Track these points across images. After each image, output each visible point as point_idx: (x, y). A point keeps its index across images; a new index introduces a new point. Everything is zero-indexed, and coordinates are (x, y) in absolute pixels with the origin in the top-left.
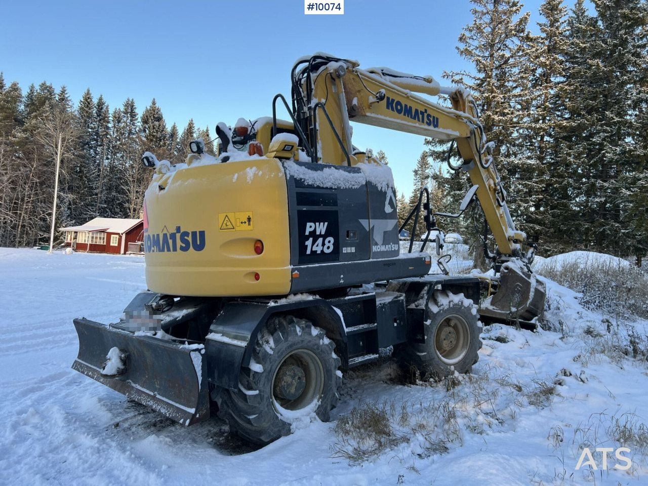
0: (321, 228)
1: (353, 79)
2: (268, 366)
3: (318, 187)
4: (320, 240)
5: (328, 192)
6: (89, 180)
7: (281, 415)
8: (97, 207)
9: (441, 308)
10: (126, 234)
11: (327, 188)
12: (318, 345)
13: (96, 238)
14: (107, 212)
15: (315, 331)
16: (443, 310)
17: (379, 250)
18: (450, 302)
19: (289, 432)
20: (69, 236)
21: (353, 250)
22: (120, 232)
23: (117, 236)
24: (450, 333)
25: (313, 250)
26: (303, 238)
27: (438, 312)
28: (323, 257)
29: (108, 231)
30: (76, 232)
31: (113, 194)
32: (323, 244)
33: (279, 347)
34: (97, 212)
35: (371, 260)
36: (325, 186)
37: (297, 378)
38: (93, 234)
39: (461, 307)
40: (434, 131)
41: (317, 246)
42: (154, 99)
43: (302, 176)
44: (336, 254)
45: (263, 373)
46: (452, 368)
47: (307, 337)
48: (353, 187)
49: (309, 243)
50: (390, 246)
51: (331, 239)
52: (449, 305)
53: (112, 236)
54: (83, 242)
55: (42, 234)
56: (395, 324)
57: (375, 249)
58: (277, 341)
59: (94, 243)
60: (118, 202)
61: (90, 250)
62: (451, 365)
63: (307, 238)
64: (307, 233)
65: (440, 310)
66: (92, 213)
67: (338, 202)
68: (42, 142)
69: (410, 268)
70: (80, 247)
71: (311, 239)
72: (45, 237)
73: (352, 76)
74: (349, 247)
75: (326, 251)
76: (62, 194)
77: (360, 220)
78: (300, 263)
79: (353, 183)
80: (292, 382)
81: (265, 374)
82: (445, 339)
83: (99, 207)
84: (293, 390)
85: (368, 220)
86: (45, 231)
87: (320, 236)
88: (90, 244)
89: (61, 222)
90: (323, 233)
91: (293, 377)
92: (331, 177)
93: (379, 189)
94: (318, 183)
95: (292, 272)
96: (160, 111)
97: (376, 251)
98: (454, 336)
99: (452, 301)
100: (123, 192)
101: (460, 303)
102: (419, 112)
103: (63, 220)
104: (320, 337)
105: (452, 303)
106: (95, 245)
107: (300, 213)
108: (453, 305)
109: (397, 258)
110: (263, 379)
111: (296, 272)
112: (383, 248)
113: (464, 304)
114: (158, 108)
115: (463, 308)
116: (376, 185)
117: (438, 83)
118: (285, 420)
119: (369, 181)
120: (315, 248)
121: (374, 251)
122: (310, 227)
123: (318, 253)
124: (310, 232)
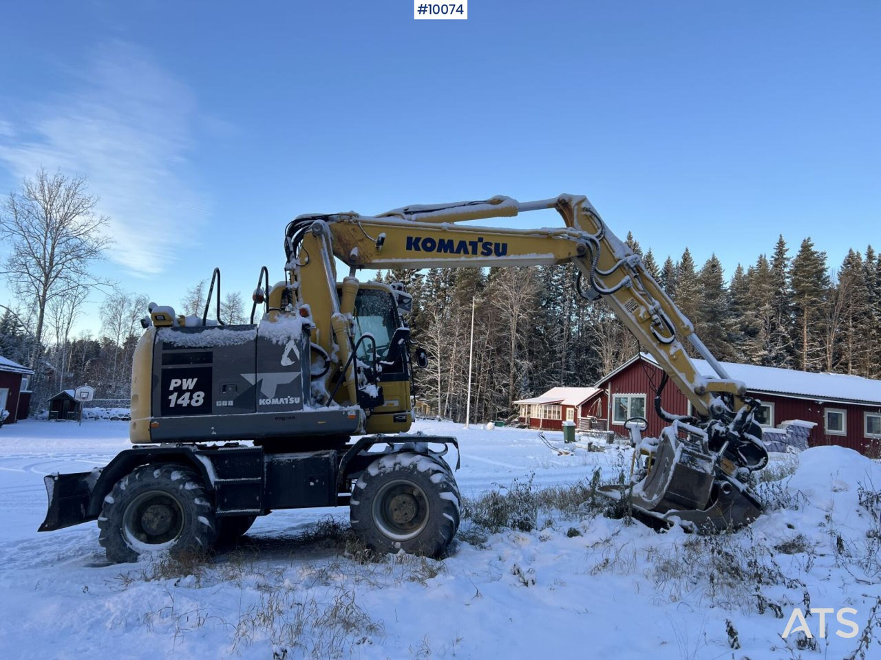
0: (190, 383)
1: (353, 229)
2: (119, 500)
3: (190, 347)
4: (187, 395)
5: (202, 351)
6: (552, 343)
7: (131, 544)
8: (562, 375)
9: (383, 470)
10: (582, 406)
11: (200, 347)
12: (177, 490)
13: (550, 412)
14: (576, 380)
15: (176, 476)
16: (384, 473)
17: (268, 404)
18: (395, 465)
19: (135, 560)
20: (524, 409)
21: (231, 403)
22: (575, 404)
23: (573, 409)
24: (404, 503)
25: (178, 403)
26: (166, 393)
27: (377, 475)
28: (190, 410)
29: (563, 403)
30: (529, 405)
31: (582, 357)
32: (191, 398)
33: (132, 485)
34: (562, 380)
35: (257, 413)
36: (198, 346)
37: (159, 517)
38: (546, 406)
39: (412, 472)
40: (499, 260)
41: (183, 399)
42: (630, 233)
43: (172, 340)
44: (207, 407)
45: (112, 504)
46: (398, 545)
47: (164, 481)
48: (236, 344)
49: (173, 397)
50: (286, 399)
51: (202, 394)
52: (394, 468)
53: (568, 409)
54: (536, 417)
55: (500, 408)
56: (312, 484)
57: (262, 402)
58: (132, 481)
59: (547, 418)
60: (589, 366)
61: (543, 426)
62: (396, 541)
63: (172, 393)
64: (171, 388)
65: (380, 473)
66: (556, 382)
67: (213, 358)
68: (498, 305)
69: (319, 422)
70: (534, 423)
71: (176, 394)
72: (503, 412)
73: (350, 228)
74: (225, 400)
75: (194, 404)
76: (519, 361)
77: (242, 375)
78: (163, 415)
79: (236, 340)
80: (153, 519)
81: (115, 506)
82: (396, 510)
83: (564, 373)
84: (154, 527)
85: (254, 374)
86: (503, 405)
87: (188, 390)
88: (543, 420)
89: (519, 395)
90: (191, 387)
91: (156, 515)
92: (208, 337)
93: (274, 342)
94: (189, 344)
95: (151, 423)
96: (637, 246)
97: (264, 404)
98: (411, 507)
99: (399, 463)
100: (595, 354)
101: (411, 466)
102: (468, 244)
103: (521, 392)
104: (182, 482)
105: (397, 466)
106: (549, 421)
107: (164, 371)
108: (400, 469)
109: (301, 411)
110: (112, 510)
111: (156, 422)
112: (275, 402)
113: (418, 468)
114: (635, 244)
115: (415, 473)
116: (270, 339)
117: (515, 200)
118: (134, 549)
119: (261, 337)
120: (180, 402)
121: (260, 404)
122: (174, 383)
123: (184, 405)
124: (174, 388)
